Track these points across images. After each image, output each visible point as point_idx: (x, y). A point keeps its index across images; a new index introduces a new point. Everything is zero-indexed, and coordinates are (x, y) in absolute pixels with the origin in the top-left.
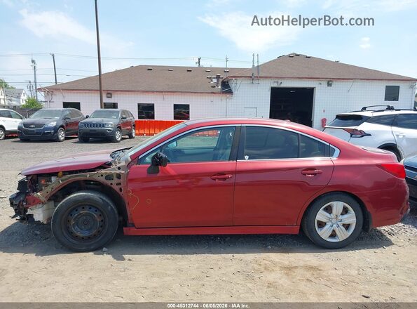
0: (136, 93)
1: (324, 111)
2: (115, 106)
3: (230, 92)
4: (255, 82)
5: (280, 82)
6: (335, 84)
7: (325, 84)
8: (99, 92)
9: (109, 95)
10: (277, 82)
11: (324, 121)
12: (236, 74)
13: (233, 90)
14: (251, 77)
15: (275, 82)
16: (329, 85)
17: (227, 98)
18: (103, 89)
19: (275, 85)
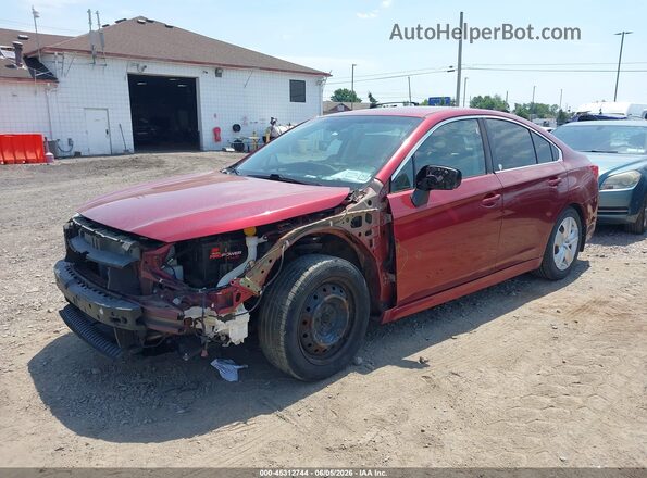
1: (215, 116)
3: (51, 78)
4: (99, 62)
5: (142, 65)
6: (227, 74)
7: (212, 73)
10: (138, 66)
11: (217, 131)
12: (58, 45)
13: (58, 76)
14: (90, 52)
15: (133, 65)
16: (218, 74)
17: (47, 89)
19: (134, 71)
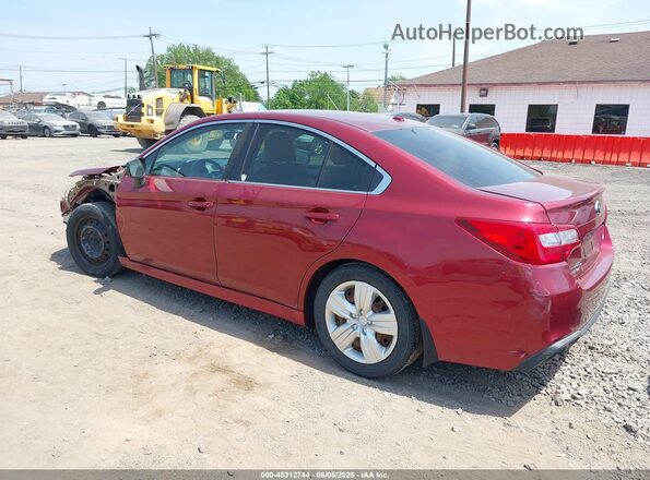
0: (528, 86)
2: (490, 109)
8: (460, 88)
9: (484, 92)
18: (468, 82)
